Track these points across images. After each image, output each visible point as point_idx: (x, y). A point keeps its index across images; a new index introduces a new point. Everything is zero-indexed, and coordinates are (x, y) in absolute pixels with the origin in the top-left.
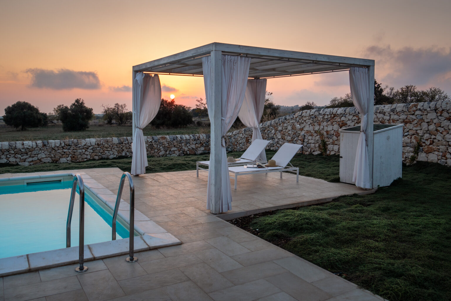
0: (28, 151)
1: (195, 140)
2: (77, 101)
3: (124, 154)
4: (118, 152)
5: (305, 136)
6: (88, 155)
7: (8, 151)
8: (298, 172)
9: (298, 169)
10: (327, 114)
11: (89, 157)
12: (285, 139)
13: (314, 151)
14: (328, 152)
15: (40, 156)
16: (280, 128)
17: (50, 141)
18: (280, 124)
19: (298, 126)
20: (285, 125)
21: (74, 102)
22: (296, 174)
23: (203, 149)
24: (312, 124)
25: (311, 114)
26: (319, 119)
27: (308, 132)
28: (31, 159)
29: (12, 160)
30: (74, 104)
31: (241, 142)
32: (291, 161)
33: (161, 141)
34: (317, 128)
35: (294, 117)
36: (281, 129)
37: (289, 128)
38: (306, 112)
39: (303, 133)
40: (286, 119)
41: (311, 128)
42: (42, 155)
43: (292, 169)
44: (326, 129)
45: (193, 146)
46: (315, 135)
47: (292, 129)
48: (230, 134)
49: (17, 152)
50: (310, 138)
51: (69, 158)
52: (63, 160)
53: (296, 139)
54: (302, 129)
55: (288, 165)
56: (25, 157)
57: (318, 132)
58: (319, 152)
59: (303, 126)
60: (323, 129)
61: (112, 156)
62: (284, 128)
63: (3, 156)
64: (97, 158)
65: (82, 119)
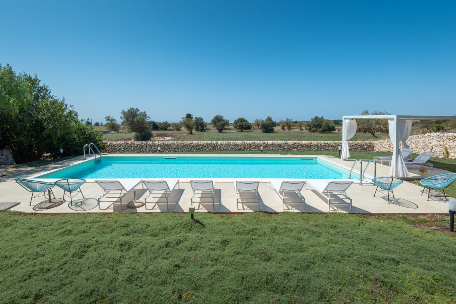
0: (280, 145)
2: (269, 118)
5: (432, 147)
7: (272, 145)
8: (432, 166)
9: (432, 164)
10: (449, 136)
13: (439, 156)
14: (450, 157)
19: (427, 141)
21: (266, 118)
24: (438, 141)
25: (437, 135)
26: (443, 138)
27: (435, 145)
31: (385, 146)
34: (442, 143)
35: (425, 136)
37: (421, 142)
38: (434, 134)
39: (431, 145)
40: (418, 137)
41: (437, 143)
44: (448, 144)
46: (440, 147)
48: (378, 142)
49: (276, 146)
50: (437, 148)
51: (295, 150)
53: (426, 148)
54: (430, 143)
56: (279, 148)
57: (443, 146)
58: (444, 157)
59: (430, 141)
60: (446, 144)
63: (271, 147)
65: (271, 127)
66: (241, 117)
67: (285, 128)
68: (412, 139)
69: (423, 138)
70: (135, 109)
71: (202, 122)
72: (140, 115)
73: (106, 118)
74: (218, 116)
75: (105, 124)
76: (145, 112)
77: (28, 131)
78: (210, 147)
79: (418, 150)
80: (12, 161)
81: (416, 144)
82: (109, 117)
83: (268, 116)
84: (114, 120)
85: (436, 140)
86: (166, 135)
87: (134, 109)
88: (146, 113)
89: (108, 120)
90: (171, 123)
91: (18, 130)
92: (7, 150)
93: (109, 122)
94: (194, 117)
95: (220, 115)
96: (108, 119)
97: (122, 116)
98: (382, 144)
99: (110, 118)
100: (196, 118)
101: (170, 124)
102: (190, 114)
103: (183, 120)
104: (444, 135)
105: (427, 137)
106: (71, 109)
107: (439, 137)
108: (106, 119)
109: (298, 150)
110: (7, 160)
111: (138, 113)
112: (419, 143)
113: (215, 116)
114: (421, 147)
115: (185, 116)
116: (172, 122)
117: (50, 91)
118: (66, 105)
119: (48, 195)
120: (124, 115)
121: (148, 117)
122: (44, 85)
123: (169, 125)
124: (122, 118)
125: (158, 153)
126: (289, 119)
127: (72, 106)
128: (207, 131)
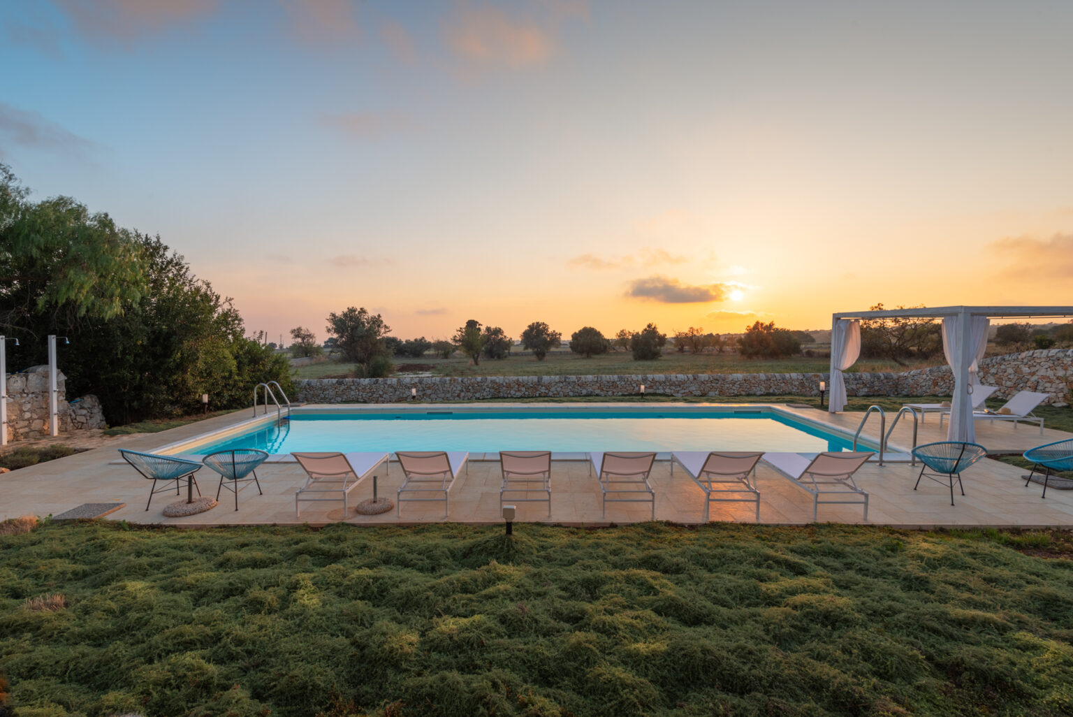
0: (681, 384)
1: (856, 379)
2: (649, 326)
3: (771, 391)
4: (766, 388)
5: (1038, 382)
6: (735, 390)
7: (664, 382)
8: (1042, 423)
9: (1042, 419)
11: (736, 392)
12: (1002, 385)
13: (1054, 402)
15: (691, 389)
16: (993, 371)
17: (700, 375)
18: (993, 366)
19: (1026, 369)
20: (1003, 367)
21: (645, 327)
22: (1039, 425)
23: (866, 390)
24: (1053, 368)
25: (1050, 355)
26: (1065, 362)
27: (1043, 377)
28: (683, 391)
29: (668, 391)
30: (645, 330)
31: (924, 384)
32: (1033, 411)
33: (814, 379)
34: (1061, 373)
35: (1020, 357)
36: (995, 372)
37: (1010, 371)
38: (1042, 353)
39: (1035, 378)
40: (1004, 360)
41: (1050, 373)
42: (693, 388)
43: (1033, 419)
45: (854, 387)
46: (1057, 382)
47: (1016, 372)
48: (906, 374)
49: (672, 384)
50: (1048, 385)
51: (717, 392)
52: (711, 393)
53: (1021, 385)
54: (1033, 374)
55: (1029, 415)
56: (678, 389)
57: (1063, 379)
58: (1065, 404)
59: (1033, 369)
60: (1072, 375)
61: (759, 393)
62: (1000, 371)
63: (660, 387)
64: (743, 393)
65: (655, 346)
66: (588, 326)
67: (686, 348)
68: (988, 365)
69: (1016, 363)
70: (359, 310)
71: (502, 339)
72: (368, 323)
73: (293, 332)
74: (537, 323)
75: (288, 346)
76: (379, 316)
77: (136, 355)
78: (523, 389)
79: (1002, 391)
80: (101, 421)
81: (997, 376)
82: (299, 329)
83: (648, 323)
84: (310, 336)
85: (1046, 366)
86: (422, 368)
87: (355, 311)
88: (382, 318)
89: (297, 336)
90: (432, 341)
91: (117, 354)
92: (91, 397)
93: (299, 340)
94: (483, 328)
95: (541, 321)
96: (297, 333)
97: (330, 325)
98: (916, 378)
99: (302, 332)
100: (488, 329)
101: (429, 343)
102: (476, 320)
103: (459, 333)
104: (1068, 354)
105: (1025, 361)
106: (226, 307)
107: (1054, 358)
108: (292, 335)
109: (721, 393)
110: (91, 418)
111: (364, 318)
112: (1005, 374)
113: (530, 323)
114: (1009, 384)
115: (464, 325)
116: (436, 339)
117: (186, 266)
118: (218, 298)
119: (187, 488)
120: (334, 324)
121: (386, 327)
122: (174, 255)
123: (428, 346)
124: (329, 331)
125: (410, 402)
126: (695, 328)
127: (229, 300)
128: (510, 358)
